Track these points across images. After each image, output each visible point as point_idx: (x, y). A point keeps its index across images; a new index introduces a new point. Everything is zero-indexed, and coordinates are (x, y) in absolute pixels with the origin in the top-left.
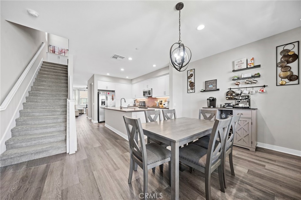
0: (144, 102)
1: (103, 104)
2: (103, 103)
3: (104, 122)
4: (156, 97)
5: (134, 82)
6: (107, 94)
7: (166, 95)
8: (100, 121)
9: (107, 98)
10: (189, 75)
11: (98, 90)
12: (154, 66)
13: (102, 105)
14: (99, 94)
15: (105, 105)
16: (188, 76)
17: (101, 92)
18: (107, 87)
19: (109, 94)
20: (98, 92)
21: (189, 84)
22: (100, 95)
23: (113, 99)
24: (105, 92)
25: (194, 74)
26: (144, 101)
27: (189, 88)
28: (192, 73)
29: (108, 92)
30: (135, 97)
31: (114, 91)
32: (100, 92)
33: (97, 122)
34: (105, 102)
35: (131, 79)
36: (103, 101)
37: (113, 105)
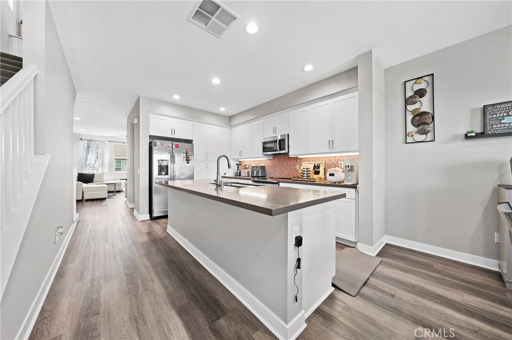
0: (263, 168)
1: (163, 173)
2: (163, 169)
3: (166, 217)
4: (299, 157)
5: (236, 121)
6: (174, 146)
7: (336, 149)
8: (155, 215)
9: (173, 157)
10: (410, 93)
11: (151, 137)
12: (309, 68)
13: (160, 174)
14: (153, 145)
15: (167, 174)
16: (408, 95)
17: (158, 142)
18: (173, 131)
19: (177, 146)
20: (150, 143)
21: (410, 117)
22: (154, 148)
23: (188, 160)
24: (169, 143)
25: (429, 90)
26: (262, 165)
27: (411, 128)
28: (422, 85)
29: (175, 143)
30: (239, 157)
31: (189, 142)
32: (155, 143)
33: (147, 217)
34: (167, 166)
35: (231, 115)
36: (164, 164)
37: (188, 174)
